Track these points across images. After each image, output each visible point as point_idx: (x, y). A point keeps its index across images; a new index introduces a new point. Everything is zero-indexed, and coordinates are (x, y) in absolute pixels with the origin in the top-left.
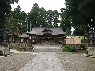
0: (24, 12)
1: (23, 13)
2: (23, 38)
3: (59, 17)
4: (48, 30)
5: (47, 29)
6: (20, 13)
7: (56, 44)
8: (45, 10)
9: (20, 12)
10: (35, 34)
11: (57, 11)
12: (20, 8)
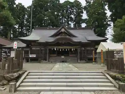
0: (23, 5)
1: (20, 7)
3: (83, 13)
5: (63, 30)
6: (15, 6)
7: (82, 61)
9: (15, 4)
10: (38, 41)
11: (80, 3)
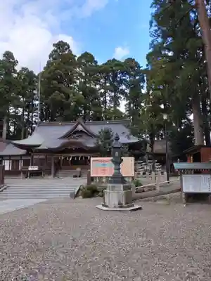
1: (25, 75)
2: (9, 157)
4: (81, 131)
5: (80, 128)
8: (96, 62)
12: (13, 59)
